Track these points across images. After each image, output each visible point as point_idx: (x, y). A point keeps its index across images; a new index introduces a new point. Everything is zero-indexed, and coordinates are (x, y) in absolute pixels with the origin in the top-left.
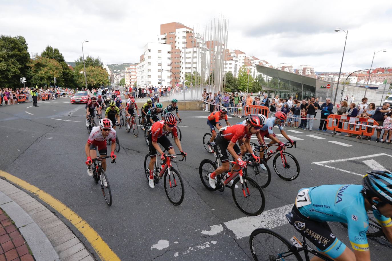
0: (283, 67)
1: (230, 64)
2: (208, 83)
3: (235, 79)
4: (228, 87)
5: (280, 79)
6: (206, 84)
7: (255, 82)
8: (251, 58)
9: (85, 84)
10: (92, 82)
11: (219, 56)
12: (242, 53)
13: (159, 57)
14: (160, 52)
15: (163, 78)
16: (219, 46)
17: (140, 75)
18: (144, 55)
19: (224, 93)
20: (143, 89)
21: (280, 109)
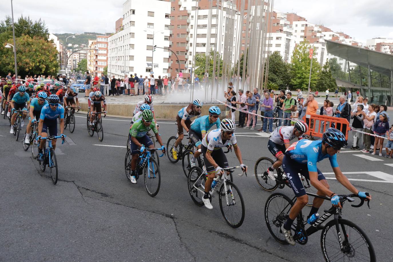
0: (379, 45)
1: (277, 38)
2: (236, 72)
3: (285, 67)
4: (272, 80)
5: (372, 67)
6: (232, 74)
7: (323, 72)
8: (316, 29)
9: (14, 66)
10: (27, 64)
11: (258, 25)
12: (300, 19)
13: (149, 24)
14: (151, 14)
15: (155, 62)
16: (259, 7)
17: (114, 54)
18: (123, 19)
19: (265, 92)
20: (119, 80)
21: (371, 124)
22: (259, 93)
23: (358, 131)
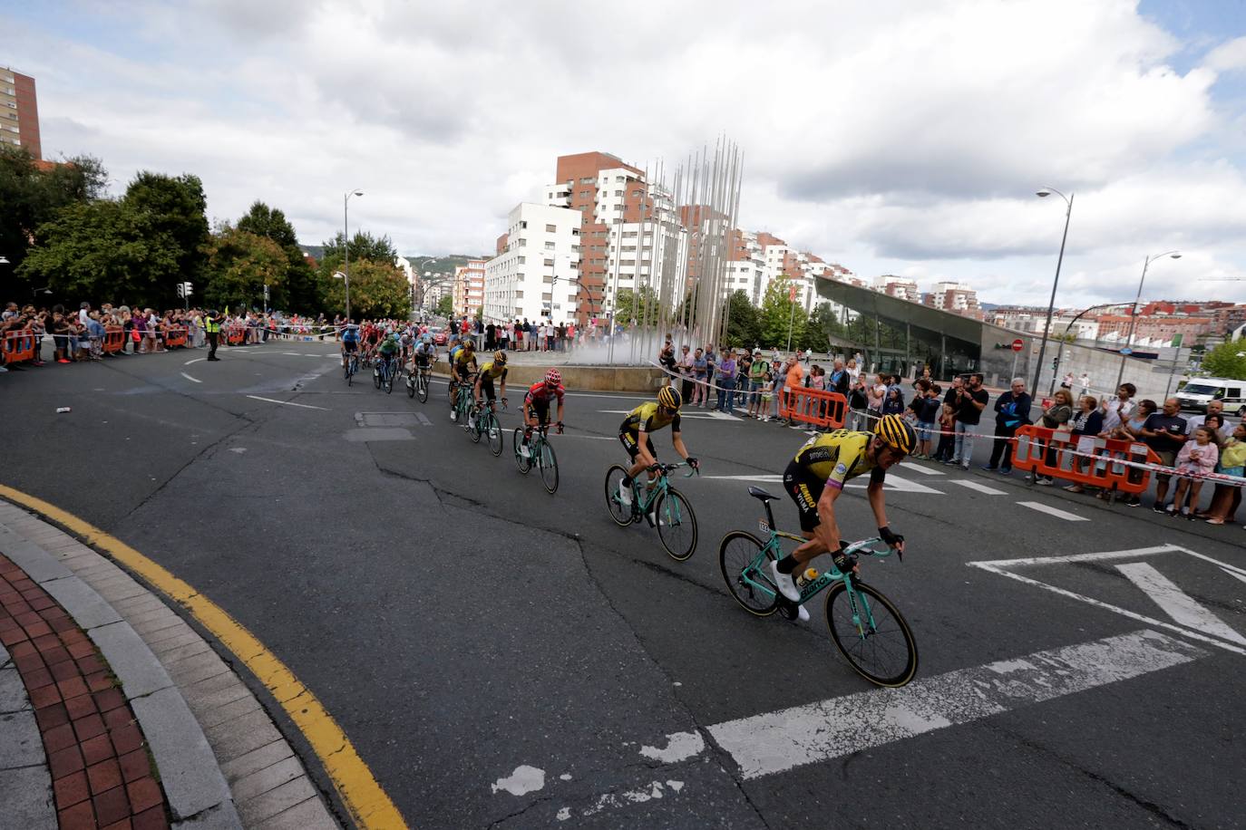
0: (891, 287)
1: (743, 270)
2: (679, 319)
3: (754, 313)
4: (734, 333)
5: (881, 318)
6: (673, 321)
7: (810, 323)
8: (800, 258)
9: (345, 305)
10: (364, 301)
11: (714, 248)
12: (777, 242)
13: (548, 243)
14: (551, 228)
15: (555, 300)
16: (715, 221)
17: (493, 289)
18: (509, 235)
19: (722, 350)
20: (499, 327)
21: (879, 402)
22: (714, 351)
23: (860, 412)
